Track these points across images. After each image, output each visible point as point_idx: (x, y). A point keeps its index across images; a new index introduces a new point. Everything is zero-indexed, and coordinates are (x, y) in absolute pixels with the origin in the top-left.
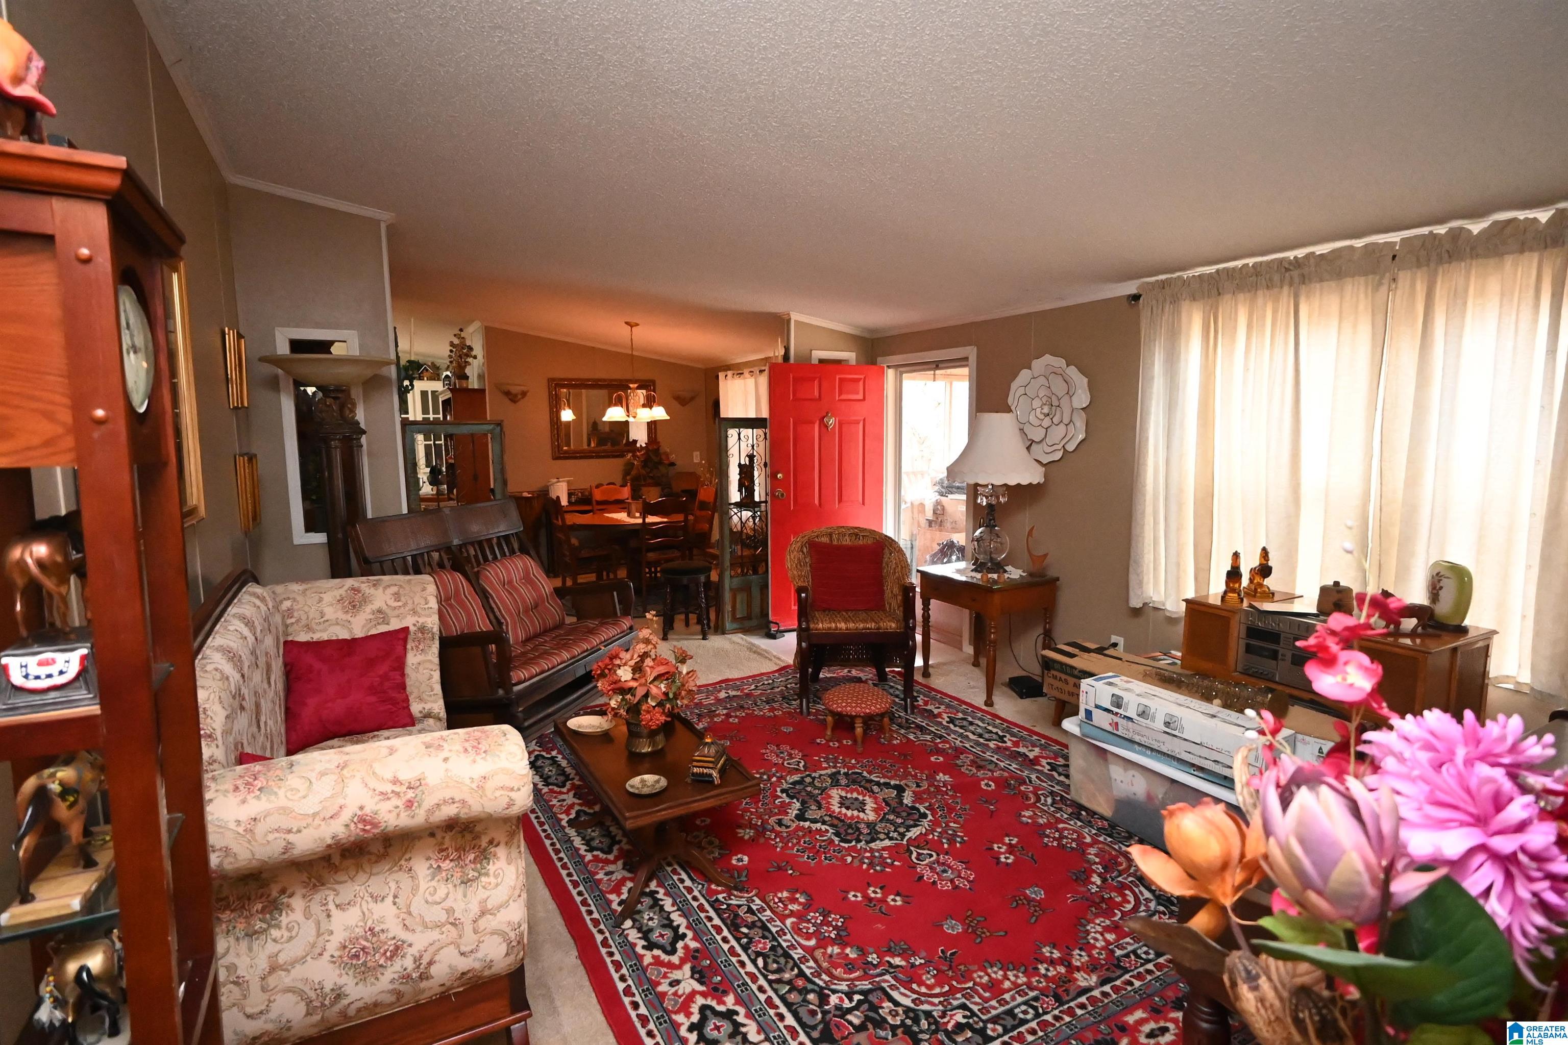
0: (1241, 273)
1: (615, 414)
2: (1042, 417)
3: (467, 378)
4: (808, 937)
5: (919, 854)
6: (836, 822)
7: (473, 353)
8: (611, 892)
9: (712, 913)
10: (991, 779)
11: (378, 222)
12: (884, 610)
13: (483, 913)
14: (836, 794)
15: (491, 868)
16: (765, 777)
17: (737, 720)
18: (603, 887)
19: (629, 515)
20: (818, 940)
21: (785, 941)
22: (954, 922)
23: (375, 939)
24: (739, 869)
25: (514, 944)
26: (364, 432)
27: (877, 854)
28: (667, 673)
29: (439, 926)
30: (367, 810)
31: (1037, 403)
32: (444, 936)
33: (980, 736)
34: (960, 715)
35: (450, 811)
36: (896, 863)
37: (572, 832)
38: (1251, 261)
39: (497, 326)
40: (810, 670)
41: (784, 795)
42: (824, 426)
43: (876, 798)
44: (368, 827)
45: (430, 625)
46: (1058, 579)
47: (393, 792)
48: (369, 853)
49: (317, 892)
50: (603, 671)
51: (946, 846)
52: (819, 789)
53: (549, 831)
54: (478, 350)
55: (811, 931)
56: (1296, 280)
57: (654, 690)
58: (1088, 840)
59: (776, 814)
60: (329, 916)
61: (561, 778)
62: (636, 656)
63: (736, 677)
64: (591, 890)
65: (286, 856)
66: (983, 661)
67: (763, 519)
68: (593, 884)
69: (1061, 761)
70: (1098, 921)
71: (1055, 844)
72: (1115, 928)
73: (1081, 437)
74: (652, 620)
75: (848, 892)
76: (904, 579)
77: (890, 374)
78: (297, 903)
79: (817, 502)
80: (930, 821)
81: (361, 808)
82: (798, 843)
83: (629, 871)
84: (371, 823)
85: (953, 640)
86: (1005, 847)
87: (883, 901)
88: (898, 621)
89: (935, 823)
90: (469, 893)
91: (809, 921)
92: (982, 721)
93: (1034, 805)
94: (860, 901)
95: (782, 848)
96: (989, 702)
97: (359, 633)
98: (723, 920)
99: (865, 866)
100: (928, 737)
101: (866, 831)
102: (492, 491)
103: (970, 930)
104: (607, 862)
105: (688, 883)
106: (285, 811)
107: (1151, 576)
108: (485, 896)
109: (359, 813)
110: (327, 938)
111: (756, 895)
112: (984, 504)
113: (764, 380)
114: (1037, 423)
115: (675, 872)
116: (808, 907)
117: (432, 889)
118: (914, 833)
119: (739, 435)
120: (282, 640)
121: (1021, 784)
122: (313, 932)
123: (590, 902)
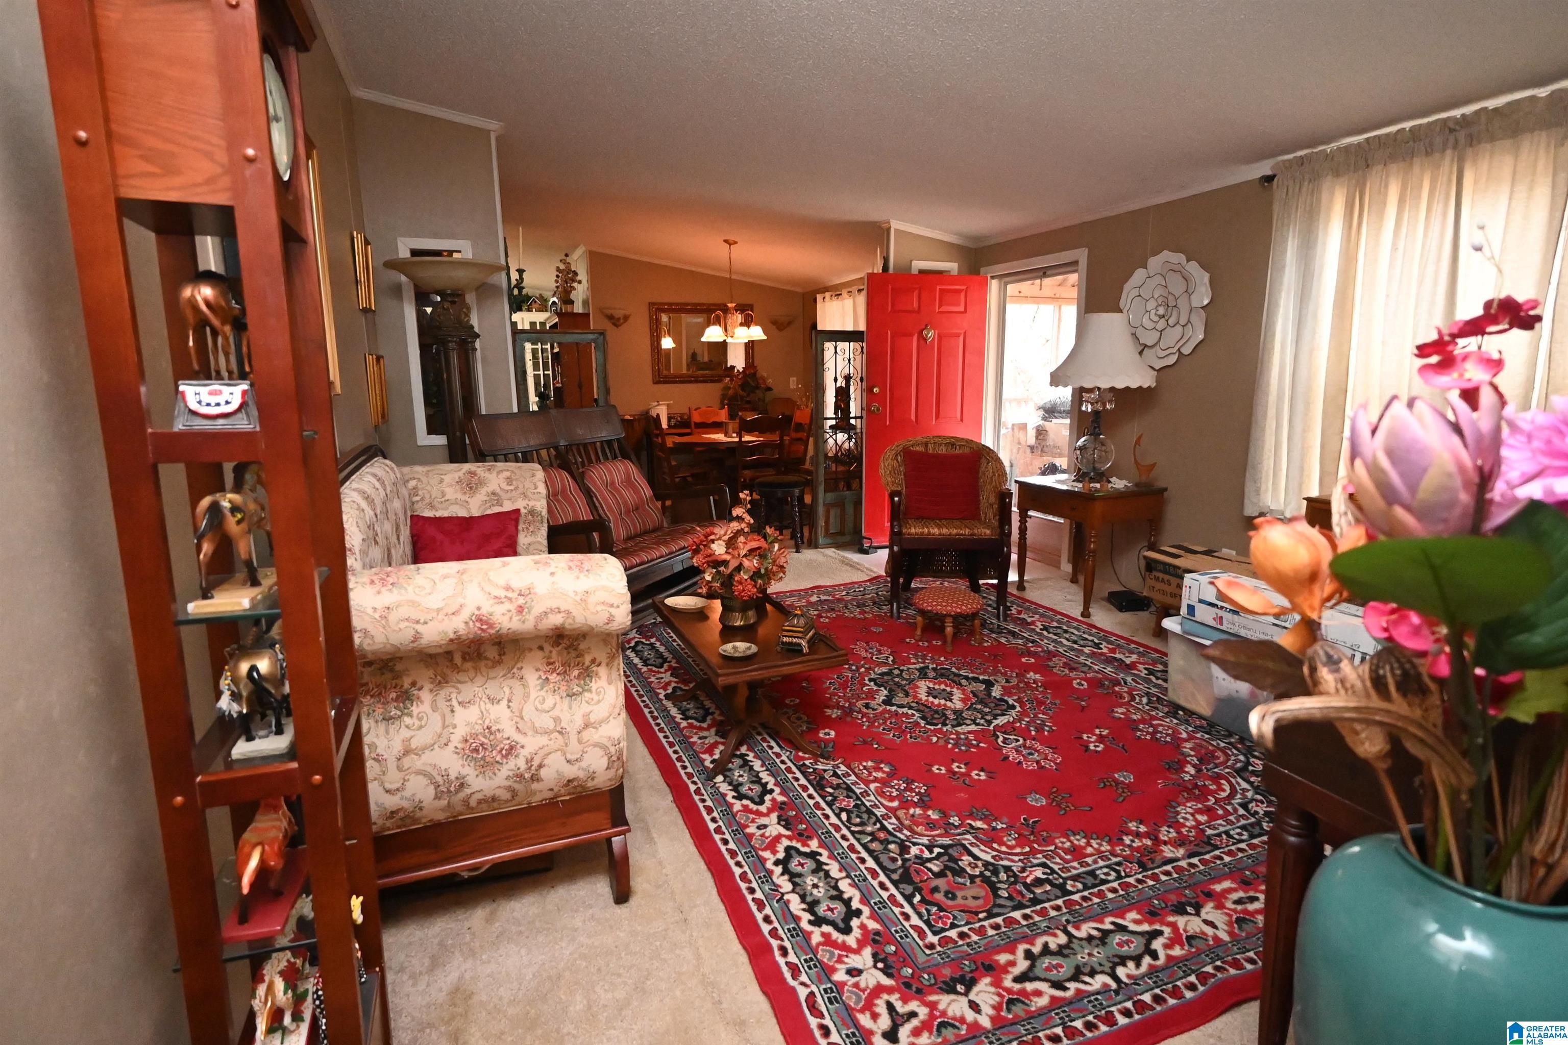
0: (1395, 140)
1: (713, 334)
2: (1156, 319)
3: (572, 302)
4: (892, 799)
5: (1005, 739)
6: (922, 708)
7: (579, 278)
8: (704, 753)
9: (798, 775)
10: (1086, 679)
11: (488, 132)
12: (979, 519)
13: (587, 726)
14: (923, 686)
15: (594, 685)
16: (854, 668)
17: (827, 620)
18: (697, 748)
19: (726, 436)
20: (901, 802)
21: (868, 801)
22: (1038, 796)
23: (492, 737)
24: (826, 742)
25: (614, 758)
26: (478, 336)
27: (963, 736)
28: (759, 548)
29: (547, 732)
30: (484, 611)
31: (1151, 305)
32: (552, 742)
33: (1075, 642)
34: (1055, 624)
35: (556, 620)
36: (982, 745)
37: (669, 704)
38: (1407, 125)
39: (601, 250)
40: (901, 580)
41: (872, 683)
42: (922, 339)
43: (963, 690)
44: (484, 627)
45: (539, 509)
46: (1165, 490)
47: (506, 597)
48: (486, 658)
49: (442, 688)
50: (698, 546)
51: (1033, 733)
52: (907, 680)
53: (648, 702)
54: (583, 276)
55: (894, 794)
56: (1462, 141)
57: (746, 563)
58: (1184, 735)
59: (863, 699)
60: (452, 711)
61: (660, 660)
62: (729, 532)
63: (828, 584)
64: (685, 750)
65: (415, 645)
66: (1081, 579)
67: (859, 441)
68: (687, 745)
69: (1160, 667)
70: (1189, 805)
71: (1148, 737)
72: (1209, 811)
73: (1201, 337)
74: (745, 499)
75: (932, 766)
76: (1001, 486)
77: (994, 285)
78: (426, 695)
79: (913, 418)
80: (1018, 712)
81: (479, 608)
82: (885, 723)
83: (722, 737)
84: (487, 623)
85: (1050, 559)
86: (1095, 737)
87: (967, 774)
88: (992, 529)
89: (1024, 713)
90: (574, 706)
91: (892, 787)
92: (1078, 629)
93: (1128, 703)
94: (944, 774)
95: (868, 726)
96: (1086, 614)
97: (476, 513)
98: (809, 781)
99: (950, 746)
100: (1020, 642)
101: (952, 717)
102: (596, 400)
103: (1054, 804)
104: (701, 729)
105: (777, 749)
106: (414, 604)
107: (1271, 482)
108: (588, 710)
109: (477, 613)
110: (452, 731)
111: (842, 763)
112: (1089, 410)
113: (861, 300)
114: (1151, 325)
115: (764, 740)
116: (892, 775)
117: (541, 698)
118: (1001, 721)
119: (836, 348)
120: (409, 514)
121: (1115, 685)
122: (440, 724)
123: (684, 758)
